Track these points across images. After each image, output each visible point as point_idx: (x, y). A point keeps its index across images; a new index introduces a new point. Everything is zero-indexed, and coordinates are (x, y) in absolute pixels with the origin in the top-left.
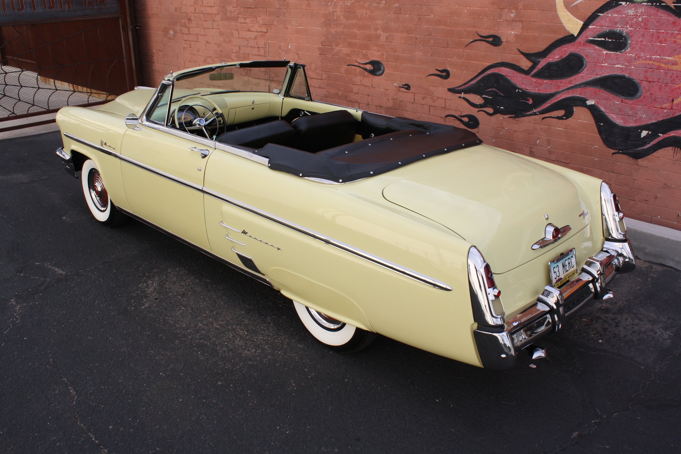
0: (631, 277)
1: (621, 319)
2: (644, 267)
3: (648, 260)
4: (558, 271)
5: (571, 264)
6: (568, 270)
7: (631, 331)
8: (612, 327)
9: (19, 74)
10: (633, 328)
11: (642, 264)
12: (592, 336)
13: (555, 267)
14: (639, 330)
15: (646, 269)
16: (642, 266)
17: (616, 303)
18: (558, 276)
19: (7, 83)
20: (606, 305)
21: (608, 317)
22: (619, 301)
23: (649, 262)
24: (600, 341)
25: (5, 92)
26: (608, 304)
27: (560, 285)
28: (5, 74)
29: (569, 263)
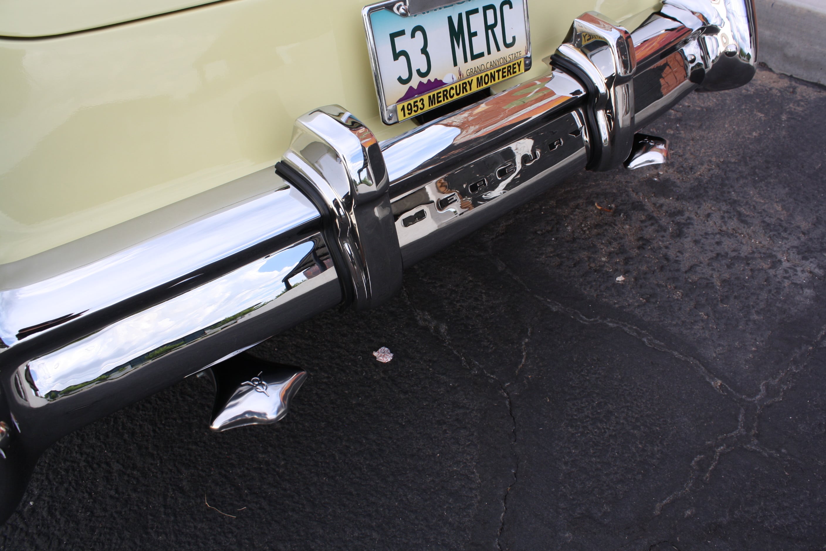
0: (743, 107)
1: (693, 216)
2: (777, 89)
3: (789, 74)
4: (424, 51)
5: (498, 30)
6: (481, 55)
7: (712, 251)
8: (663, 236)
10: (718, 243)
11: (774, 82)
12: (604, 259)
13: (402, 33)
14: (734, 250)
15: (780, 91)
16: (772, 85)
17: (691, 169)
18: (424, 70)
20: (666, 172)
21: (661, 206)
22: (702, 164)
23: (791, 77)
24: (620, 278)
26: (671, 171)
27: (427, 108)
29: (489, 28)
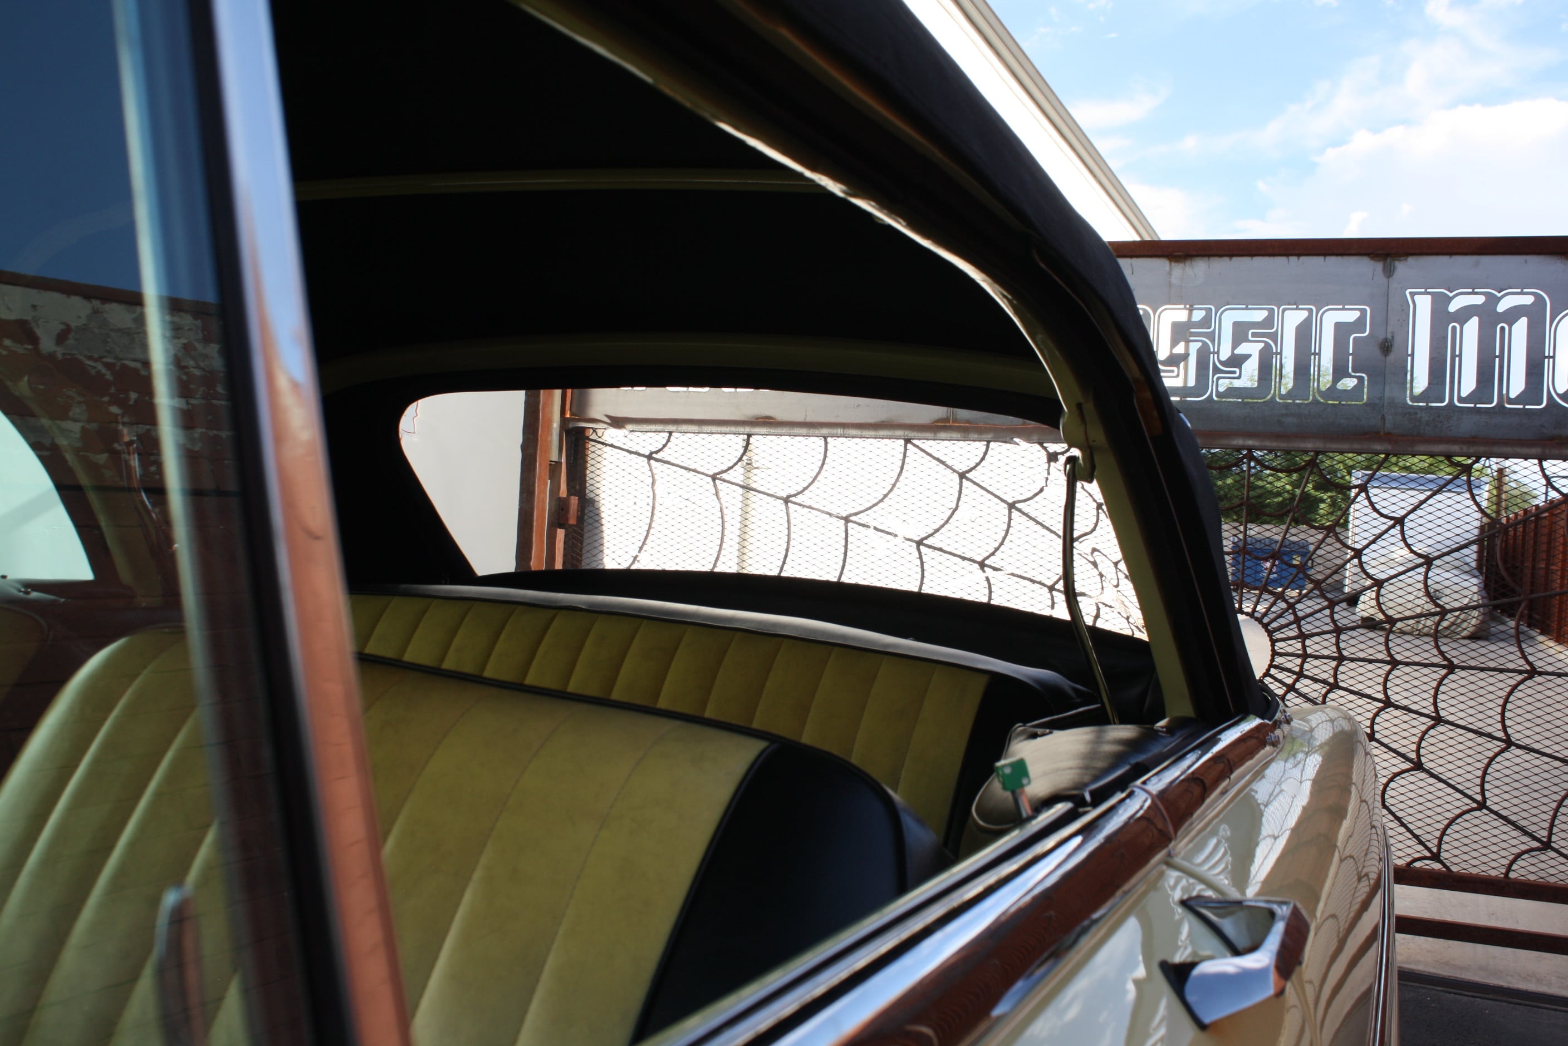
9: (1513, 682)
19: (1442, 713)
25: (1422, 751)
28: (1444, 672)
